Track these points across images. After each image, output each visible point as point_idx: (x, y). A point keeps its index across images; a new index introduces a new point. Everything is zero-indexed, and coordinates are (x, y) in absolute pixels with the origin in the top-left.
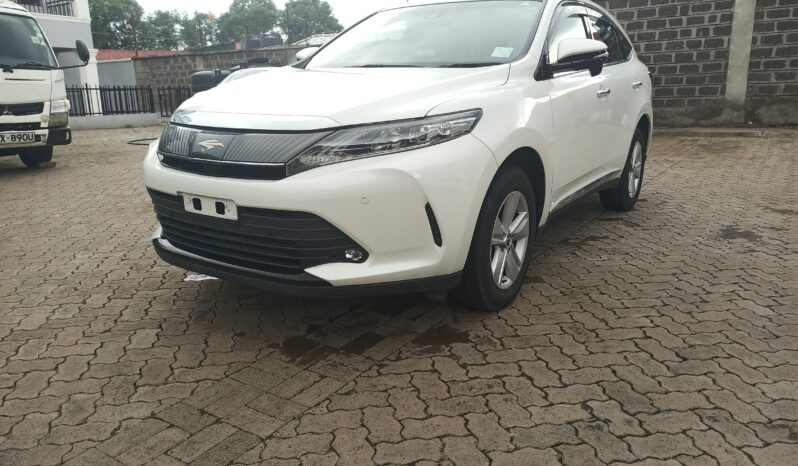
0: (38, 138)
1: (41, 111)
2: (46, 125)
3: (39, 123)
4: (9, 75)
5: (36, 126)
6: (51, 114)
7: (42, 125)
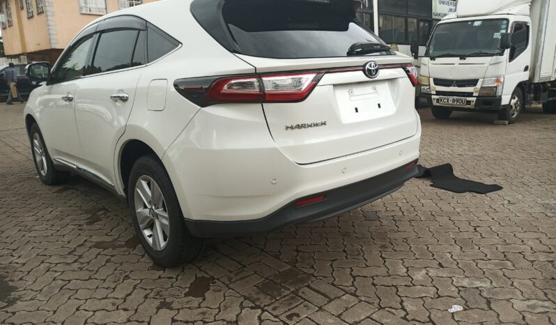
0: (469, 102)
1: (475, 85)
2: (477, 94)
3: (473, 93)
4: (463, 61)
5: (470, 95)
6: (482, 88)
7: (474, 95)
